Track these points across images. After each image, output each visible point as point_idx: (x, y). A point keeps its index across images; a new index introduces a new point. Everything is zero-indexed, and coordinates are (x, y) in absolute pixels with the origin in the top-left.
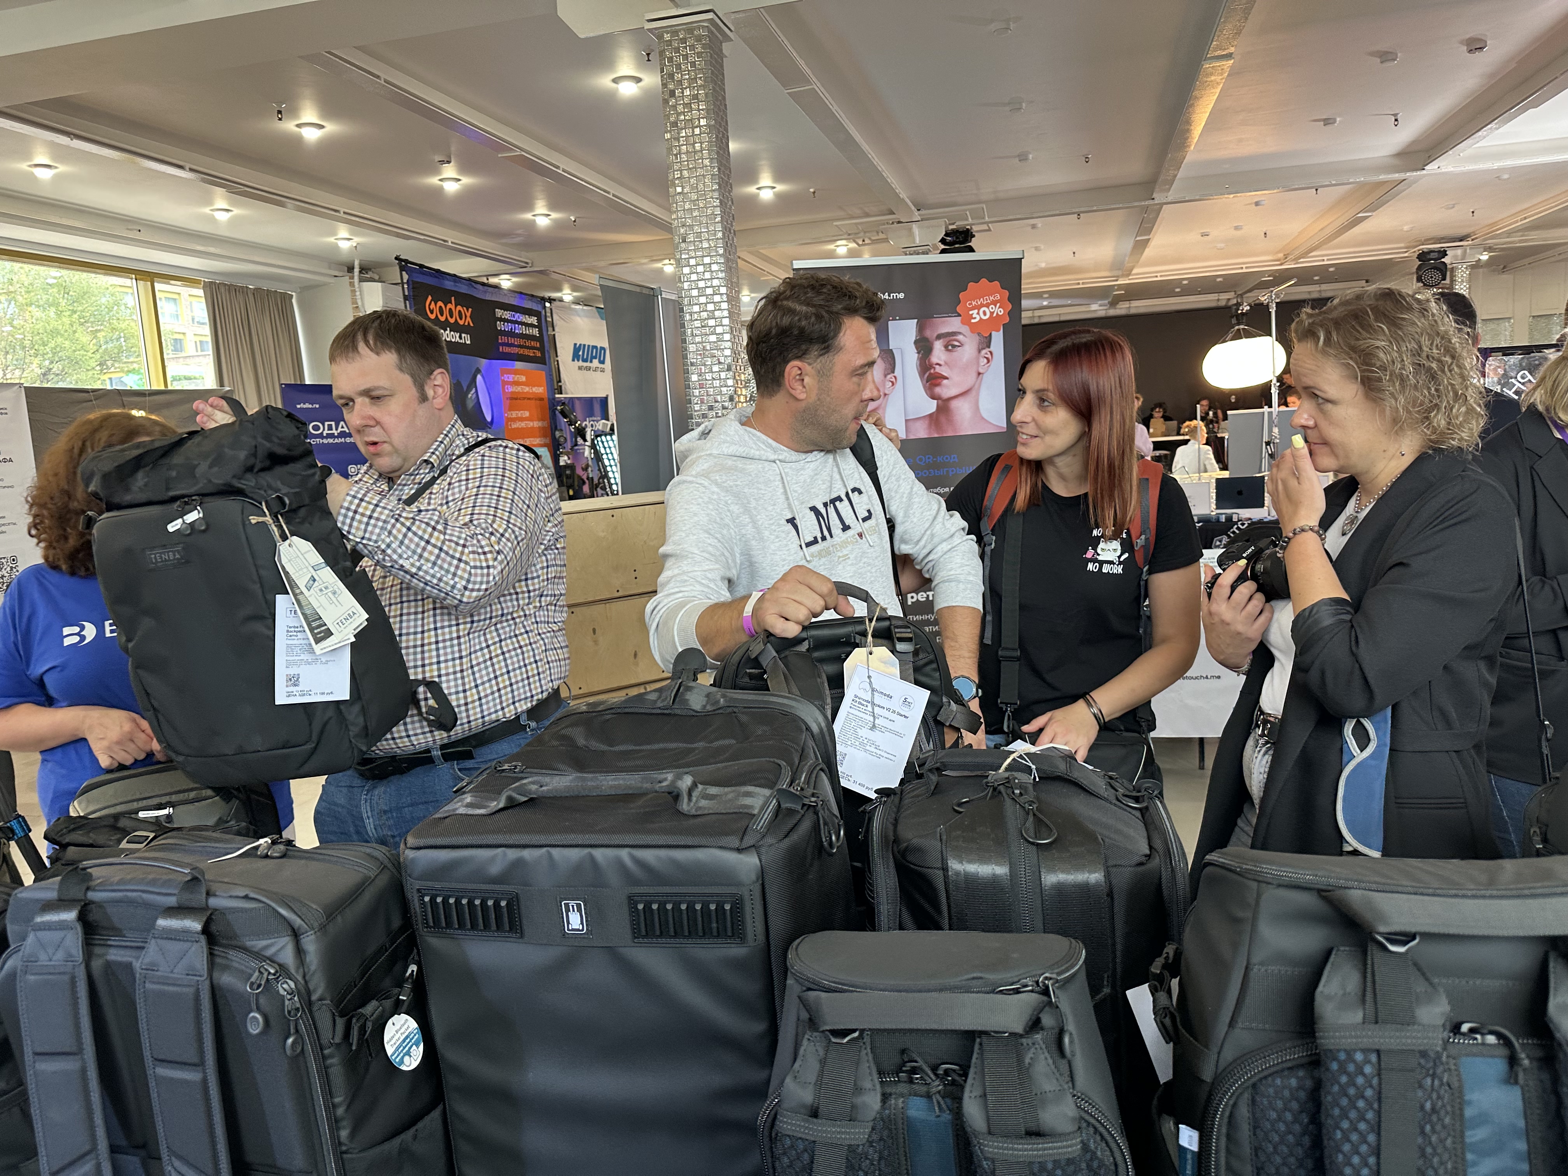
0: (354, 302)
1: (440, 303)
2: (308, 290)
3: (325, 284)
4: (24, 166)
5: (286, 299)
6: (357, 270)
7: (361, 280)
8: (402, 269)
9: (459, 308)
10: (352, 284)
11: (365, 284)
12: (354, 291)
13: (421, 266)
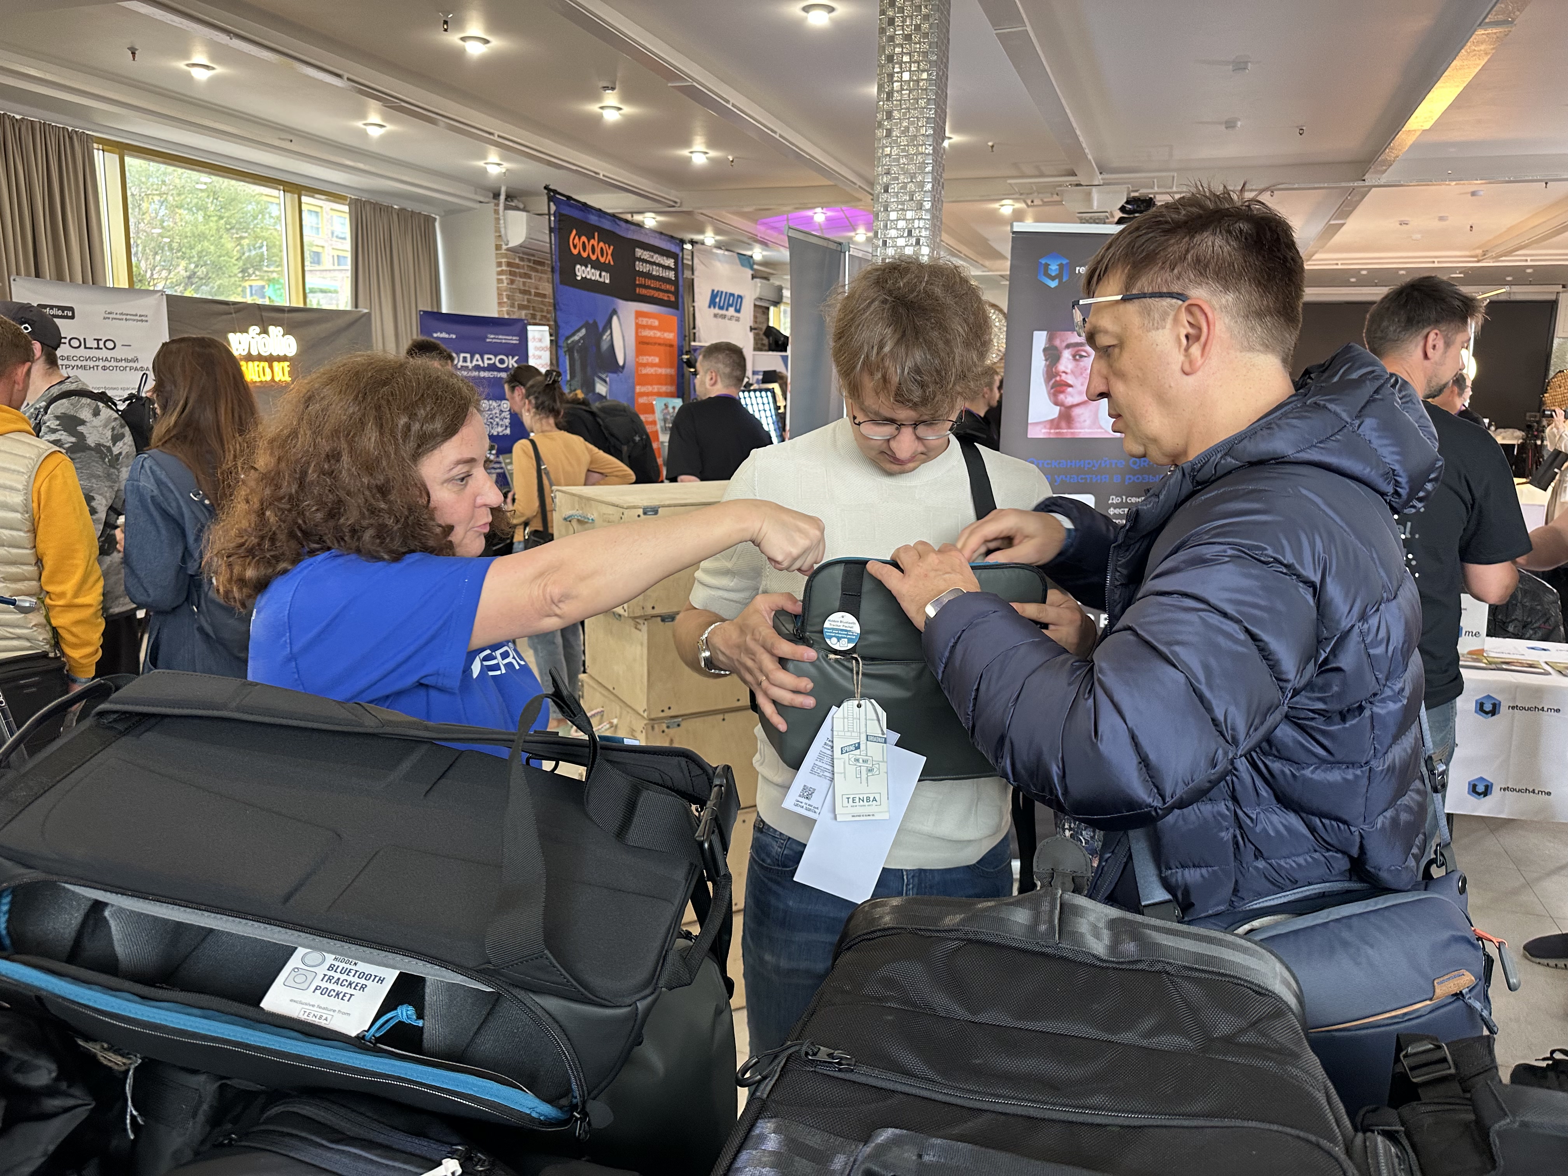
0: (498, 230)
1: (584, 239)
2: (452, 214)
3: (470, 209)
4: (181, 65)
5: (429, 221)
6: (502, 197)
7: (507, 208)
8: (550, 199)
9: (601, 244)
10: (496, 212)
11: (511, 213)
12: (498, 219)
13: (569, 198)
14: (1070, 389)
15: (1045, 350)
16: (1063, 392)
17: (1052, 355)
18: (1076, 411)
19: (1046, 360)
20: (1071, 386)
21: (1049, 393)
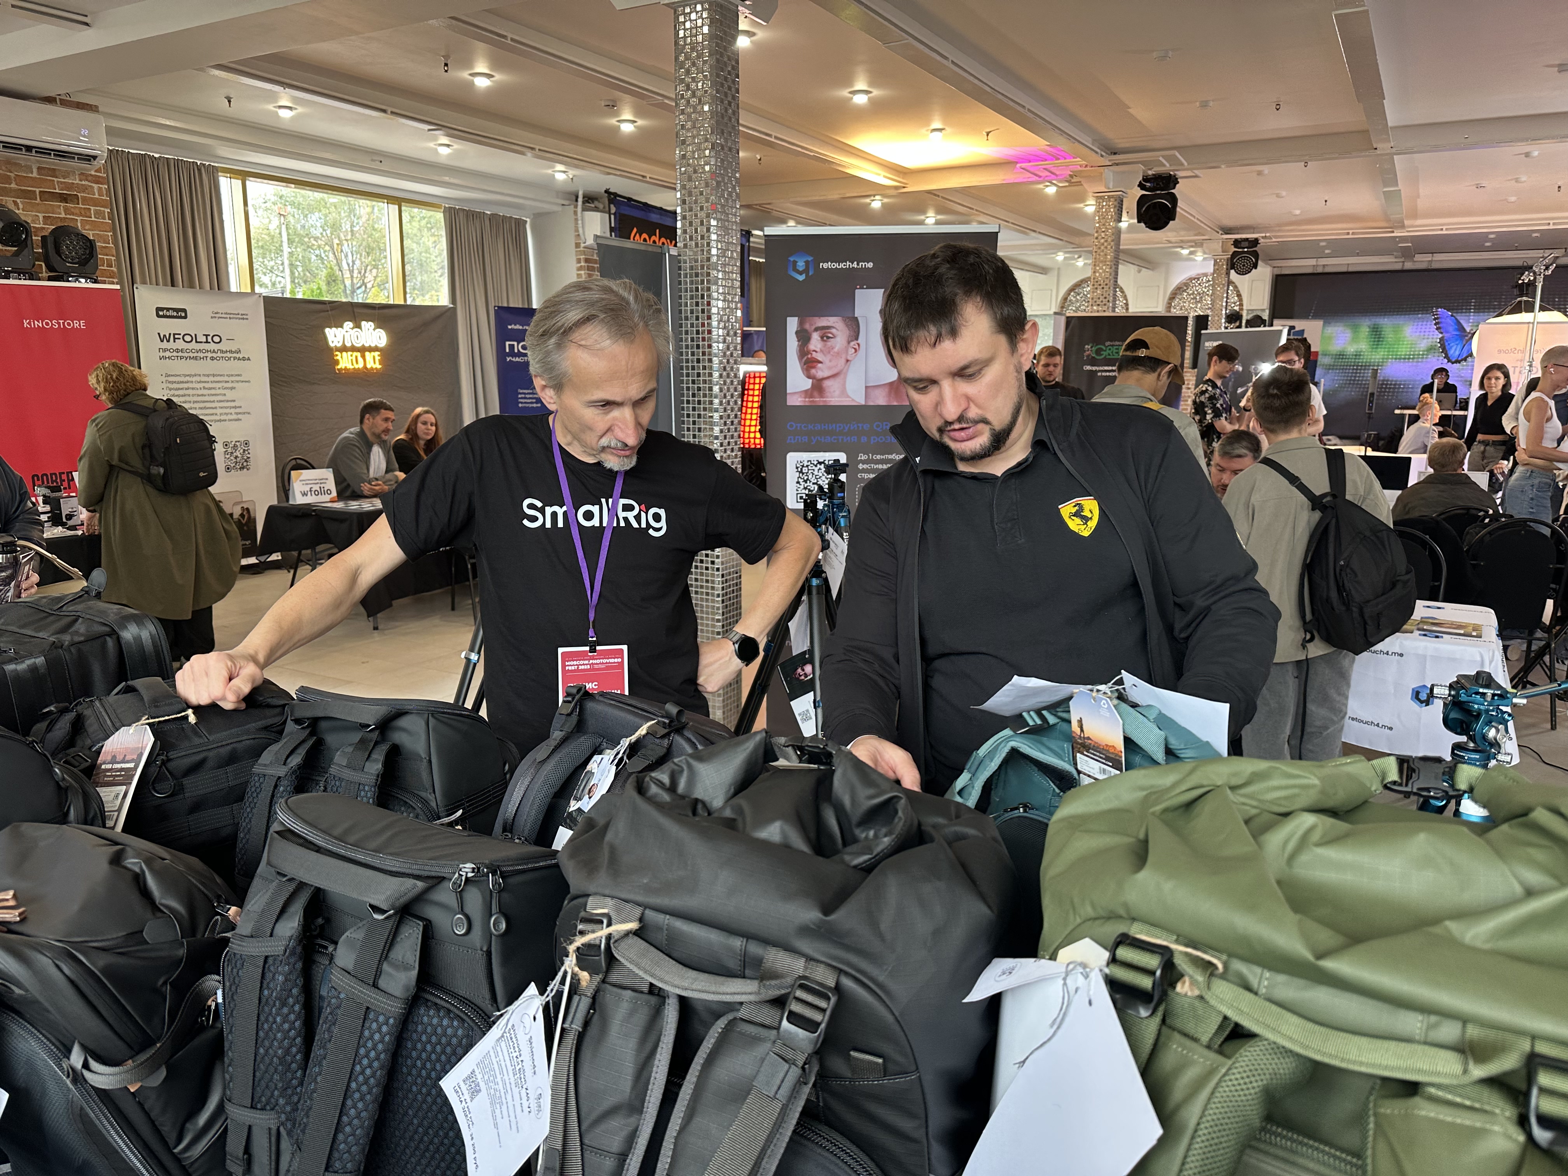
0: (577, 230)
1: (645, 236)
2: (540, 217)
3: (554, 212)
4: (271, 107)
5: (520, 224)
6: (580, 199)
7: (584, 210)
8: (611, 201)
9: (663, 240)
10: (575, 213)
11: (587, 213)
12: (576, 220)
13: (630, 199)
14: (820, 365)
15: (797, 333)
16: (814, 367)
17: (804, 337)
18: (827, 383)
19: (799, 341)
20: (821, 362)
21: (802, 369)
